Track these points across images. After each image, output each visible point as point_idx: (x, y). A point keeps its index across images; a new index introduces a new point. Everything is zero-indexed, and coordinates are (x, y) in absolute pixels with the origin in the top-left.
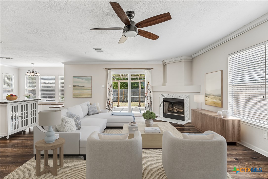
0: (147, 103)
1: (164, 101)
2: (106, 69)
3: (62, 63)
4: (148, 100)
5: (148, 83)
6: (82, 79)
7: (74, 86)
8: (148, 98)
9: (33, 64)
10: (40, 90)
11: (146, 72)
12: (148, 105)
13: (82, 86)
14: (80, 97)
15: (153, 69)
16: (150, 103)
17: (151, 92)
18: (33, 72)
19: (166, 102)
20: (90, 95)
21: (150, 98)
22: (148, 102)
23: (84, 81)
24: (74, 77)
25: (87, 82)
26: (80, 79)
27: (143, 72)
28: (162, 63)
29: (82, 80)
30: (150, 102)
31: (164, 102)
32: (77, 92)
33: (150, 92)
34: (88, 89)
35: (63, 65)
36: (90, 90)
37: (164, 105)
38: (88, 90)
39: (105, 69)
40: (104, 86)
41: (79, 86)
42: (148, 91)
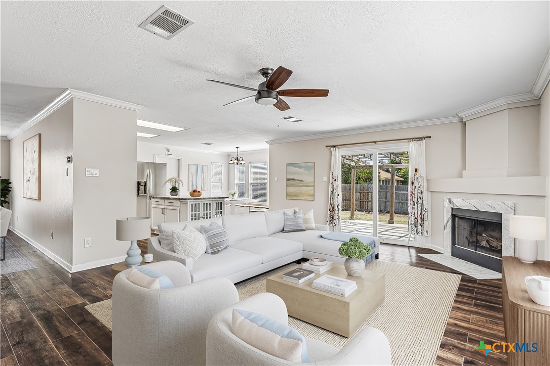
0: (413, 218)
1: (454, 216)
2: (329, 146)
3: (267, 142)
4: (413, 211)
5: (416, 170)
6: (300, 167)
7: (288, 180)
8: (414, 205)
9: (237, 148)
10: (250, 186)
11: (412, 147)
12: (413, 222)
13: (299, 179)
14: (296, 198)
15: (430, 137)
16: (419, 219)
17: (425, 192)
18: (237, 159)
19: (461, 218)
20: (312, 196)
21: (419, 205)
22: (416, 216)
23: (302, 170)
24: (288, 165)
25: (307, 172)
26: (297, 168)
27: (406, 147)
28: (457, 119)
29: (300, 170)
30: (419, 214)
31: (457, 218)
32: (292, 190)
33: (422, 193)
34: (308, 184)
35: (267, 146)
36: (311, 186)
37: (457, 226)
38: (308, 186)
39: (327, 147)
40: (325, 179)
41: (295, 180)
42: (416, 189)
